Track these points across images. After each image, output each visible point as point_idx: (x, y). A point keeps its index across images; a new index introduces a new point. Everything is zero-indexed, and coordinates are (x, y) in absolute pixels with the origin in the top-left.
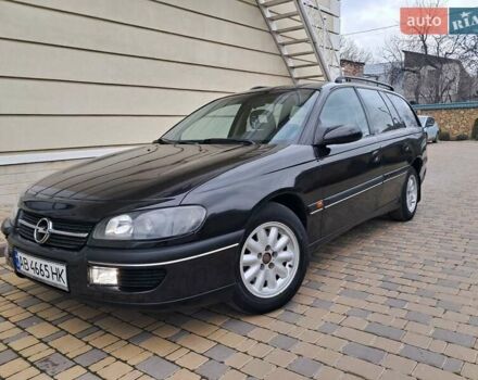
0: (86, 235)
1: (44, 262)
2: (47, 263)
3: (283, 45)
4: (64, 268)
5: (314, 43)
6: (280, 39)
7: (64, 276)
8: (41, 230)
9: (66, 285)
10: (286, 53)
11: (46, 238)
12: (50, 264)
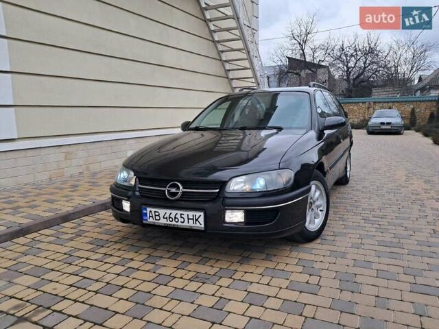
0: (217, 190)
1: (179, 212)
2: (182, 212)
3: (222, 52)
4: (202, 214)
5: (249, 52)
6: (220, 48)
7: (202, 220)
8: (173, 190)
9: (203, 226)
10: (224, 59)
11: (179, 195)
12: (185, 213)
